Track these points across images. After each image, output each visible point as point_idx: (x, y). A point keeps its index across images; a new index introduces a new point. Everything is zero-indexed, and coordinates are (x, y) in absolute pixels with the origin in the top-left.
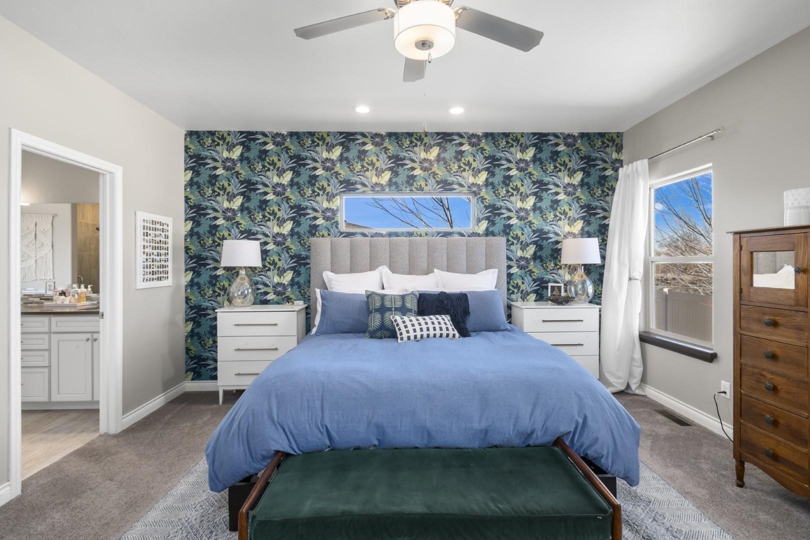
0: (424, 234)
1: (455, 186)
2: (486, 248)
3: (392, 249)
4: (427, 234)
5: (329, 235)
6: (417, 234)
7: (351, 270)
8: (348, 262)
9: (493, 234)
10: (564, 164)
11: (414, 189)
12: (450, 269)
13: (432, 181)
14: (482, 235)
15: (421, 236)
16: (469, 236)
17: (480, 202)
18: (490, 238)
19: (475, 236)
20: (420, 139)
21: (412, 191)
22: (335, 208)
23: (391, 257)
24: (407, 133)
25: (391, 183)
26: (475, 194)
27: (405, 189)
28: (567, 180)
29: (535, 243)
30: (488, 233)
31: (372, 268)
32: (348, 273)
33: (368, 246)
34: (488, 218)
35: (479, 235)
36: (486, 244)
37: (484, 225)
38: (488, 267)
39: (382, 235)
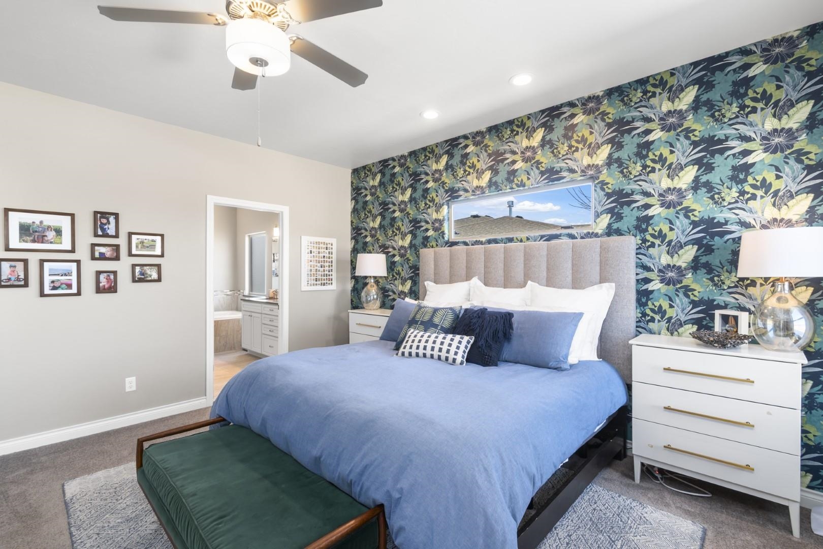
0: (524, 239)
1: (564, 174)
2: (601, 253)
3: (488, 258)
4: (528, 239)
5: (437, 245)
6: (517, 239)
7: (450, 281)
8: (448, 272)
9: (619, 232)
10: (766, 97)
11: (514, 186)
13: (535, 173)
14: (602, 236)
15: (521, 241)
16: (581, 238)
17: (598, 189)
18: (615, 238)
19: (591, 237)
20: (522, 125)
21: (513, 188)
22: (442, 218)
24: (509, 122)
25: (491, 184)
26: (592, 178)
27: (504, 188)
28: (771, 124)
29: (697, 242)
30: (610, 231)
31: (468, 278)
32: (448, 283)
33: (464, 255)
34: (610, 211)
35: (596, 235)
36: (601, 247)
37: (605, 220)
38: (603, 280)
39: (481, 243)
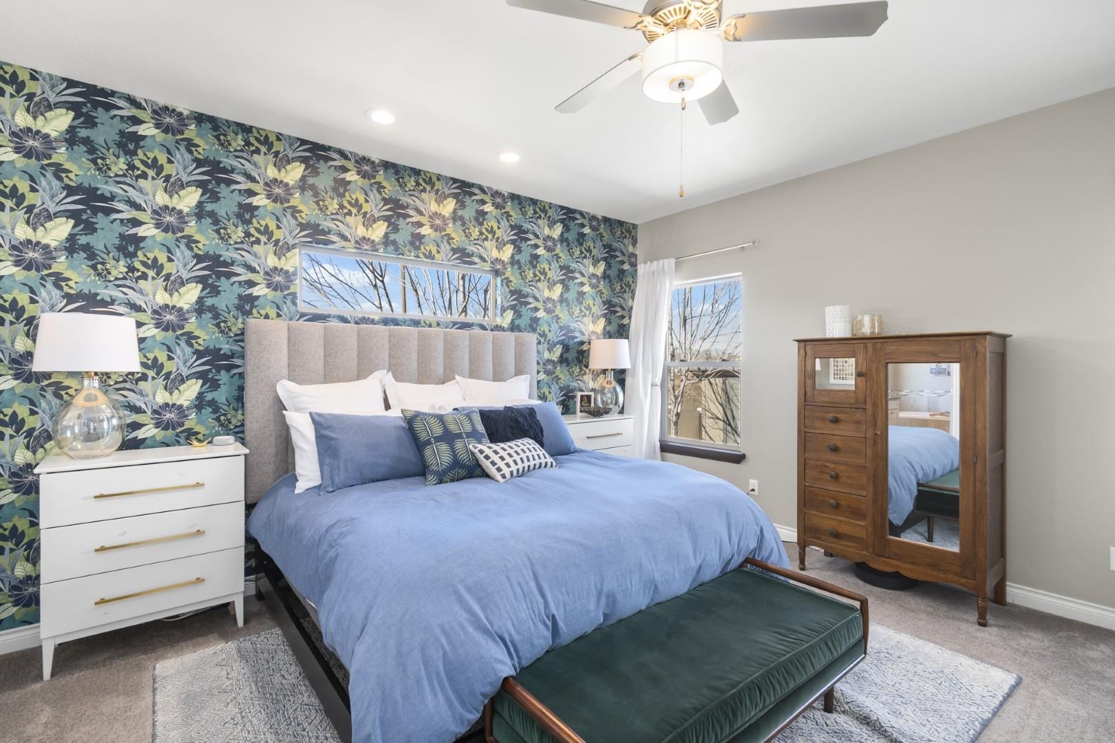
0: (434, 324)
1: (476, 260)
2: (515, 346)
3: (395, 346)
4: (438, 324)
5: (279, 315)
6: (425, 323)
7: (325, 377)
8: (321, 364)
9: (520, 329)
10: (590, 251)
11: (421, 255)
12: (474, 373)
13: (445, 247)
14: (507, 330)
15: (430, 326)
16: (492, 330)
17: (504, 285)
18: (518, 334)
19: (499, 331)
20: (430, 182)
21: (419, 257)
22: (291, 270)
23: (391, 356)
24: (412, 169)
25: (387, 241)
26: (497, 273)
27: (408, 253)
28: (591, 269)
29: (561, 342)
30: (514, 328)
31: (361, 374)
33: (355, 338)
34: (513, 308)
35: (503, 329)
36: (515, 341)
37: (509, 315)
38: (519, 372)
39: (373, 322)
